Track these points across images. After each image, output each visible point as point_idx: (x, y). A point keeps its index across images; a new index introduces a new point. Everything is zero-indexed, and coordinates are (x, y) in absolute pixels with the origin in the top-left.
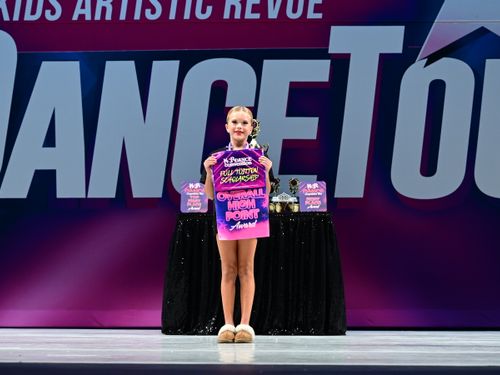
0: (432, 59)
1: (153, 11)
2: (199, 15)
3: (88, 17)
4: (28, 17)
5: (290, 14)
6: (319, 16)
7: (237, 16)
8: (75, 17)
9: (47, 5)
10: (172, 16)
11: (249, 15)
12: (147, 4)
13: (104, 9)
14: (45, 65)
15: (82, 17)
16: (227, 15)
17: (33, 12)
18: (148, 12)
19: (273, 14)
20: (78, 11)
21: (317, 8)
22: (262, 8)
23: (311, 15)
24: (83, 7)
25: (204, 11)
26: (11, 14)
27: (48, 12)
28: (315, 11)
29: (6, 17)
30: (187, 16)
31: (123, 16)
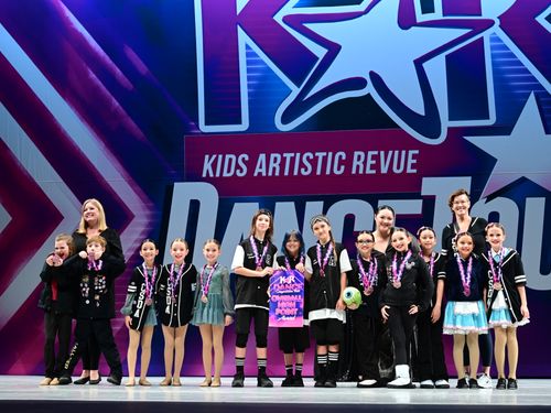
0: (490, 198)
1: (306, 170)
2: (336, 172)
3: (264, 174)
4: (225, 174)
5: (395, 170)
6: (415, 171)
7: (361, 172)
8: (256, 174)
9: (238, 167)
10: (318, 173)
11: (369, 171)
12: (302, 165)
13: (274, 169)
14: (236, 204)
15: (260, 174)
16: (354, 172)
17: (229, 171)
18: (303, 170)
19: (384, 170)
20: (257, 170)
21: (413, 166)
22: (376, 167)
23: (409, 171)
24: (261, 167)
25: (339, 169)
26: (214, 173)
27: (238, 171)
28: (412, 168)
29: (211, 175)
30: (328, 172)
31: (286, 173)
